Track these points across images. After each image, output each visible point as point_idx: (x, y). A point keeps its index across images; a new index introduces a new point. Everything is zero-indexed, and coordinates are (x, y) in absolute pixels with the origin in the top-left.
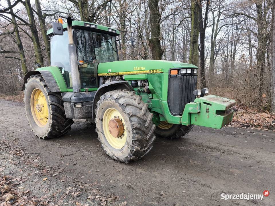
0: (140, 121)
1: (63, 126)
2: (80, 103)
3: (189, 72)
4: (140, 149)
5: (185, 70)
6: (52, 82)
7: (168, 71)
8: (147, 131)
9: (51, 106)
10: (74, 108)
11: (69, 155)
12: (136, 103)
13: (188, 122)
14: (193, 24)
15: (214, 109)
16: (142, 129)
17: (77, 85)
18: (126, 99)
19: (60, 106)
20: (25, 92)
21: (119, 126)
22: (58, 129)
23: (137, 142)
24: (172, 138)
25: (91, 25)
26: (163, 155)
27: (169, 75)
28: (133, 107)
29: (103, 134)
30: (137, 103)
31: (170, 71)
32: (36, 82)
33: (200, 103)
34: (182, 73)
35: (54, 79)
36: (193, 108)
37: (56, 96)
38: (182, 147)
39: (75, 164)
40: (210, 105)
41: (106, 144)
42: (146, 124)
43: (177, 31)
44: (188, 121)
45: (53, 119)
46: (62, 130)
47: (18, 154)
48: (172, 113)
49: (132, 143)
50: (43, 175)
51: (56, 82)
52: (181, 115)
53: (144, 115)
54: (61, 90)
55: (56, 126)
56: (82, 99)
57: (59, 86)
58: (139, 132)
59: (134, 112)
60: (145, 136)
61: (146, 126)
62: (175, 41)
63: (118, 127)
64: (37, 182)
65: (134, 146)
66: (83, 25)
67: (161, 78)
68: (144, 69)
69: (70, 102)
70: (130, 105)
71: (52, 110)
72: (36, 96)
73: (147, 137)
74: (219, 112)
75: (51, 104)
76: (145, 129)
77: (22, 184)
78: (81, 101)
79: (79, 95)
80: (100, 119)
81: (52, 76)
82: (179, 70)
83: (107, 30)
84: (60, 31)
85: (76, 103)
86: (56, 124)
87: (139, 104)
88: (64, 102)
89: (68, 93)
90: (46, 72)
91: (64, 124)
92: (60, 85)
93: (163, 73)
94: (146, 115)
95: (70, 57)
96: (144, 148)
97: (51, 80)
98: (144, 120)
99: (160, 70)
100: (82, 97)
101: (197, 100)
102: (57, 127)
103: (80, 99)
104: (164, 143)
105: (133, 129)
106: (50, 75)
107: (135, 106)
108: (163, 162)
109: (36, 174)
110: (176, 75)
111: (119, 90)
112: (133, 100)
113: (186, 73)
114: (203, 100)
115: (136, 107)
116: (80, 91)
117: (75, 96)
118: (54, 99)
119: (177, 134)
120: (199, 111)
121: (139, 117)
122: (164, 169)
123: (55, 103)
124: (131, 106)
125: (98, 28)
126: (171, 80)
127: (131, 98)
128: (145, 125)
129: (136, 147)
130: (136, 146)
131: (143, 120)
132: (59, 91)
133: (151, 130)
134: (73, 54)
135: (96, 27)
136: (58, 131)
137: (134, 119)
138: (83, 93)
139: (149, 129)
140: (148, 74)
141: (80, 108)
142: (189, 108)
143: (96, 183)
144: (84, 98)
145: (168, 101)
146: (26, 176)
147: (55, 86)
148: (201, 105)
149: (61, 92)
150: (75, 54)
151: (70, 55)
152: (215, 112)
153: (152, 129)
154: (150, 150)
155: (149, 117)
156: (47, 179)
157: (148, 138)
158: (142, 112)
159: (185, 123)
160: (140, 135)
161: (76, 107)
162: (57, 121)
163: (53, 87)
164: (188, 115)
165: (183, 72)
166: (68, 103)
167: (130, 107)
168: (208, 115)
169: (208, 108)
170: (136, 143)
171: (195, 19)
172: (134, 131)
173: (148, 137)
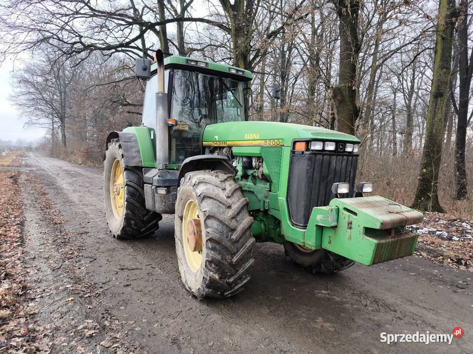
0: (222, 227)
1: (143, 221)
2: (165, 187)
3: (331, 147)
4: (220, 278)
5: (321, 143)
6: (134, 150)
7: (290, 144)
8: (233, 247)
9: (126, 187)
10: (156, 195)
11: (132, 269)
12: (223, 195)
13: (316, 243)
14: (438, 60)
15: (360, 225)
16: (223, 244)
17: (163, 157)
18: (209, 186)
19: (139, 189)
20: (106, 162)
21: (197, 232)
22: (136, 225)
23: (213, 266)
24: (314, 271)
25: (199, 63)
26: (276, 298)
27: (291, 151)
28: (215, 202)
29: (182, 243)
30: (225, 195)
31: (295, 143)
32: (115, 148)
33: (339, 209)
34: (313, 148)
35: (137, 146)
36: (323, 217)
37: (136, 173)
38: (323, 291)
39: (127, 285)
40: (355, 214)
41: (183, 261)
42: (234, 235)
43: (422, 75)
44: (314, 241)
45: (128, 208)
46: (142, 228)
47: (70, 254)
48: (292, 222)
49: (206, 266)
50: (73, 292)
51: (139, 151)
52: (305, 227)
53: (233, 218)
54: (144, 164)
55: (131, 220)
56: (170, 180)
57: (142, 158)
58: (218, 247)
59: (215, 210)
60: (228, 257)
61: (232, 238)
62: (417, 93)
63: (195, 234)
64: (57, 301)
65: (207, 270)
66: (184, 63)
67: (280, 156)
68: (258, 138)
69: (152, 184)
70: (210, 198)
71: (127, 194)
72: (118, 170)
73: (233, 258)
74: (369, 232)
75: (127, 185)
76: (229, 244)
77: (36, 300)
78: (167, 184)
79: (164, 173)
80: (179, 217)
81: (136, 141)
82: (308, 142)
83: (227, 71)
84: (145, 72)
85: (159, 187)
86: (131, 216)
87: (228, 197)
88: (146, 183)
89: (154, 169)
90: (129, 134)
91: (145, 219)
92: (144, 155)
93: (283, 146)
94: (238, 219)
95: (157, 113)
96: (229, 279)
97: (132, 147)
98: (229, 227)
99: (280, 140)
100: (169, 177)
101: (334, 203)
102: (133, 222)
103: (165, 181)
104: (296, 277)
105: (207, 241)
106: (133, 139)
107: (218, 201)
108: (265, 311)
109: (66, 289)
110: (303, 152)
111: (207, 171)
112: (220, 189)
113: (323, 150)
114: (343, 203)
115: (220, 202)
116: (168, 168)
117: (159, 176)
118: (133, 177)
119: (322, 265)
120: (334, 224)
121: (221, 222)
122: (258, 323)
123: (132, 184)
124: (212, 200)
125: (210, 67)
126: (295, 159)
127: (216, 186)
128: (231, 236)
129: (211, 273)
130: (211, 271)
131: (227, 226)
132: (140, 165)
133: (244, 247)
134: (161, 108)
135: (206, 65)
136: (134, 227)
137: (213, 223)
138: (173, 172)
139: (239, 245)
140: (262, 147)
141: (164, 196)
142: (318, 215)
143: (131, 322)
144: (173, 180)
145: (287, 198)
146: (53, 288)
147: (136, 158)
148: (340, 213)
149: (142, 167)
150: (164, 109)
151: (157, 109)
152: (362, 230)
153: (246, 247)
154: (242, 284)
155: (244, 222)
156: (72, 300)
157: (234, 261)
158: (230, 213)
159: (310, 243)
160: (220, 253)
161: (158, 193)
162: (133, 211)
163: (133, 158)
164: (315, 229)
165: (317, 146)
166: (149, 185)
167: (209, 201)
168: (349, 234)
169: (351, 220)
170: (211, 266)
171: (443, 50)
172: (210, 244)
173: (235, 259)
